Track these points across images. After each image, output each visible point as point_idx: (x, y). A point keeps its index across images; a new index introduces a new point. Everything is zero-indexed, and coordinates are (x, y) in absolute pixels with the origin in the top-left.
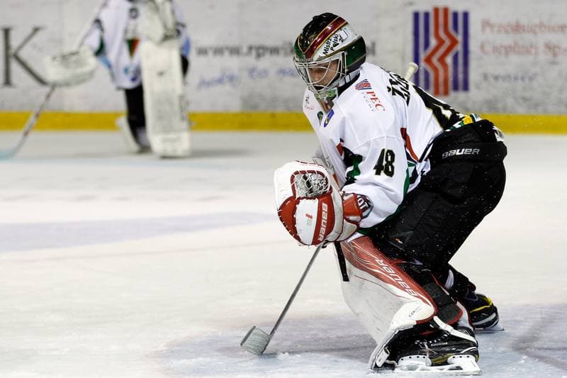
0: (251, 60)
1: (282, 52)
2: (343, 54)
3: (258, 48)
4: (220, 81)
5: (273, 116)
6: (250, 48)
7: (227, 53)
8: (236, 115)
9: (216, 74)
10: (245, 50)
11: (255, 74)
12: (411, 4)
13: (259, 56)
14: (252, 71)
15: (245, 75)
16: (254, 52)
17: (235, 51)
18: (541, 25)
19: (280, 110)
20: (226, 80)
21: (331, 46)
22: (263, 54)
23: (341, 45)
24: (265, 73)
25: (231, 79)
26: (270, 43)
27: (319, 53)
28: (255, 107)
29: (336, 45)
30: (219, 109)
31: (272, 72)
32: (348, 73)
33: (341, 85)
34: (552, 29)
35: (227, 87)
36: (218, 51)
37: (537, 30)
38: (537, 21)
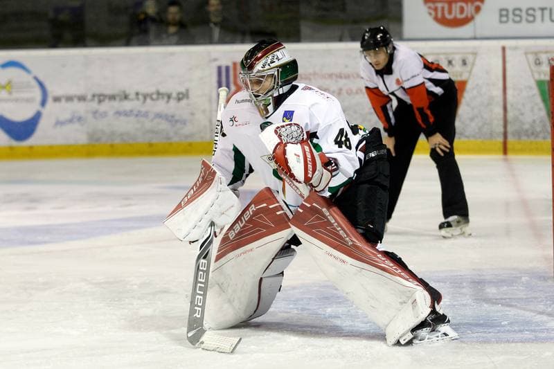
0: (94, 105)
1: (118, 99)
2: (278, 70)
3: (100, 95)
4: (71, 121)
5: (112, 146)
6: (94, 96)
7: (76, 100)
8: (83, 146)
9: (67, 116)
10: (89, 97)
11: (97, 115)
12: (215, 60)
13: (100, 101)
14: (95, 113)
15: (90, 116)
16: (96, 99)
17: (82, 98)
18: (315, 74)
19: (117, 141)
20: (75, 120)
21: (269, 62)
22: (103, 100)
23: (277, 63)
24: (105, 114)
25: (80, 119)
26: (108, 92)
27: (258, 67)
28: (98, 140)
29: (272, 62)
30: (72, 142)
31: (111, 113)
32: (281, 87)
33: (275, 95)
34: (323, 77)
35: (76, 126)
36: (69, 99)
37: (312, 77)
38: (311, 71)
